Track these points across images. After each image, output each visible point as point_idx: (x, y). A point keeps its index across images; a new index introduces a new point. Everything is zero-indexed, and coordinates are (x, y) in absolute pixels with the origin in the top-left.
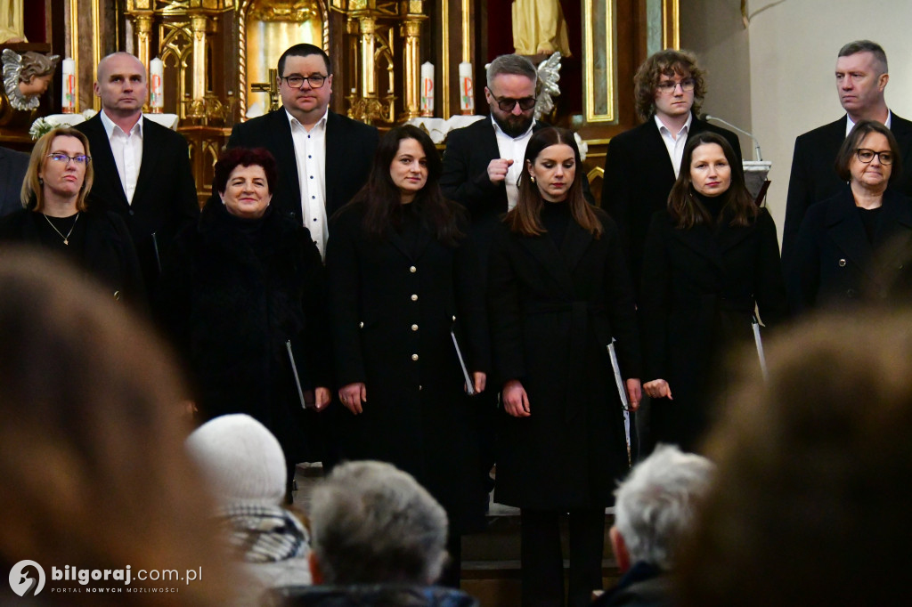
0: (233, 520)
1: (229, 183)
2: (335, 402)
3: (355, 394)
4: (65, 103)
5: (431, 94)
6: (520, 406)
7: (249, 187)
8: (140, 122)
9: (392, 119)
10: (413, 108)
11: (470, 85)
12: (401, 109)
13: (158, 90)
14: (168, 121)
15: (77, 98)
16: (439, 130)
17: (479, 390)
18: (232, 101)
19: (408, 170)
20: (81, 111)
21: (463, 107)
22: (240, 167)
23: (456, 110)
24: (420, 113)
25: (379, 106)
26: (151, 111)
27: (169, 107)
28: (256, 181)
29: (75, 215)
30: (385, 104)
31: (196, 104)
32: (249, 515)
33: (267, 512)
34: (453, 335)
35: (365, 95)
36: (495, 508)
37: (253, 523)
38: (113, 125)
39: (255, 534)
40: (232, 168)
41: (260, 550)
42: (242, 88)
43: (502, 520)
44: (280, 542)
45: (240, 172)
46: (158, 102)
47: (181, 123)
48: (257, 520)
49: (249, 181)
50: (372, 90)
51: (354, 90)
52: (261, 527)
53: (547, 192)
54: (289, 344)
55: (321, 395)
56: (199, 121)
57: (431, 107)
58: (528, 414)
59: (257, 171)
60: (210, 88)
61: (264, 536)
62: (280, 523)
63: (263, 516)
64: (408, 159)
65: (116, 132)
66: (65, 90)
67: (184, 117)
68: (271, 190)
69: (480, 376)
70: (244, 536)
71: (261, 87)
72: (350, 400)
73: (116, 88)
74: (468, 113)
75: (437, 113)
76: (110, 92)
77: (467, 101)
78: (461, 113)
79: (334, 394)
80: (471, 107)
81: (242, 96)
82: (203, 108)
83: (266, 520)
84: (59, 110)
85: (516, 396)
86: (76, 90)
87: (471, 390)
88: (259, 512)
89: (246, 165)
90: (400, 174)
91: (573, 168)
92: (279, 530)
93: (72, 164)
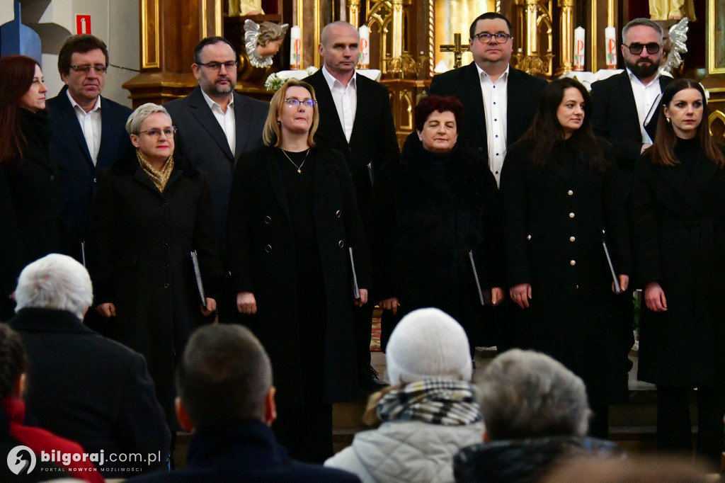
0: (431, 393)
1: (426, 125)
3: (523, 292)
4: (293, 61)
5: (582, 52)
6: (659, 303)
7: (442, 128)
8: (355, 77)
9: (550, 73)
10: (567, 64)
11: (613, 45)
12: (558, 65)
13: (365, 50)
14: (374, 75)
15: (301, 58)
16: (588, 79)
17: (624, 289)
18: (423, 59)
20: (305, 67)
21: (608, 63)
22: (436, 112)
23: (602, 65)
24: (574, 68)
25: (540, 63)
26: (359, 67)
27: (374, 64)
28: (447, 124)
29: (307, 151)
30: (545, 60)
31: (395, 62)
32: (443, 388)
33: (457, 386)
34: (604, 245)
35: (529, 53)
36: (633, 382)
37: (447, 395)
38: (334, 79)
39: (448, 404)
40: (429, 112)
41: (452, 416)
42: (431, 48)
43: (640, 394)
44: (468, 409)
45: (435, 116)
46: (366, 60)
47: (383, 76)
48: (450, 392)
49: (442, 124)
50: (534, 50)
51: (520, 50)
52: (453, 398)
54: (471, 254)
55: (496, 294)
56: (397, 75)
57: (582, 63)
58: (665, 309)
59: (449, 116)
60: (406, 49)
61: (456, 405)
62: (468, 394)
63: (454, 389)
64: (573, 104)
65: (336, 85)
66: (293, 51)
67: (385, 72)
69: (624, 278)
70: (440, 405)
71: (446, 48)
72: (519, 296)
73: (338, 54)
74: (611, 67)
75: (587, 68)
76: (333, 56)
77: (611, 59)
78: (606, 67)
79: (506, 293)
80: (615, 62)
81: (431, 55)
82: (401, 65)
83: (457, 392)
84: (287, 67)
85: (656, 294)
86: (301, 51)
87: (618, 289)
88: (451, 386)
89: (441, 111)
90: (566, 117)
92: (468, 400)
93: (303, 106)
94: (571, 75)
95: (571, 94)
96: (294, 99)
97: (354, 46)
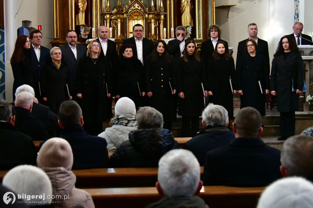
0: (125, 118)
1: (125, 51)
2: (146, 95)
3: (150, 94)
4: (93, 36)
5: (165, 34)
6: (182, 96)
7: (129, 52)
8: (107, 40)
9: (158, 39)
10: (162, 37)
11: (173, 32)
12: (159, 37)
13: (111, 34)
14: (113, 40)
15: (95, 36)
16: (167, 41)
17: (174, 93)
18: (126, 36)
19: (160, 49)
20: (96, 38)
21: (172, 37)
22: (127, 48)
23: (170, 37)
24: (163, 38)
25: (155, 37)
26: (109, 38)
27: (113, 37)
28: (130, 51)
29: (97, 58)
30: (156, 36)
31: (118, 36)
32: (128, 117)
33: (132, 117)
34: (169, 82)
35: (152, 34)
36: (178, 116)
37: (129, 119)
38: (101, 40)
39: (129, 121)
40: (125, 48)
41: (130, 124)
42: (128, 33)
43: (179, 119)
44: (134, 122)
45: (127, 49)
46: (111, 36)
47: (116, 40)
48: (130, 118)
49: (129, 51)
50: (153, 33)
51: (150, 33)
52: (131, 119)
53: (189, 53)
54: (138, 83)
55: (144, 94)
56: (119, 40)
57: (166, 37)
58: (184, 98)
59: (130, 49)
60: (121, 33)
61: (131, 121)
62: (134, 119)
63: (131, 117)
64: (160, 47)
65: (102, 42)
66: (93, 34)
67: (116, 39)
68: (133, 53)
69: (175, 90)
70: (127, 121)
71: (131, 33)
72: (149, 95)
73: (102, 34)
74: (173, 38)
75: (167, 38)
76: (101, 34)
77: (173, 36)
78: (171, 38)
79: (146, 93)
80: (174, 37)
81: (128, 35)
82: (120, 37)
83: (131, 118)
84: (91, 38)
85: (182, 94)
86: (95, 34)
87: (173, 93)
88: (130, 117)
89: (128, 48)
90: (159, 49)
91: (194, 48)
92: (134, 120)
93: (97, 47)
94: (163, 39)
95: (161, 44)
96: (95, 45)
97: (106, 32)
